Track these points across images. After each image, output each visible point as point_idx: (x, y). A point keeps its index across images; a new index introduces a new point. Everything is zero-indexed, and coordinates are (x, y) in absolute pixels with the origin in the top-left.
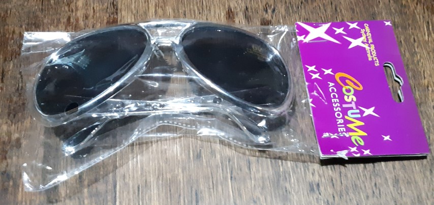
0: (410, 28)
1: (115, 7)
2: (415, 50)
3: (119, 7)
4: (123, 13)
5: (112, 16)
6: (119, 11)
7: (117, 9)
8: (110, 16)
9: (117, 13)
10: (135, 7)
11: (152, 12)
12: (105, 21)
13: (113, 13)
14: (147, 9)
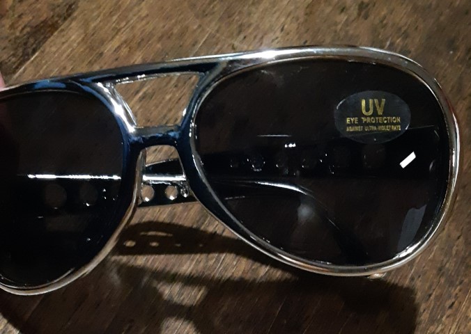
0: (459, 288)
1: (70, 11)
2: (442, 317)
3: (75, 14)
4: (74, 24)
5: (56, 19)
6: (69, 19)
7: (69, 15)
8: (53, 16)
9: (65, 19)
10: (95, 27)
11: (113, 46)
12: (42, 19)
13: (59, 16)
14: (110, 38)
